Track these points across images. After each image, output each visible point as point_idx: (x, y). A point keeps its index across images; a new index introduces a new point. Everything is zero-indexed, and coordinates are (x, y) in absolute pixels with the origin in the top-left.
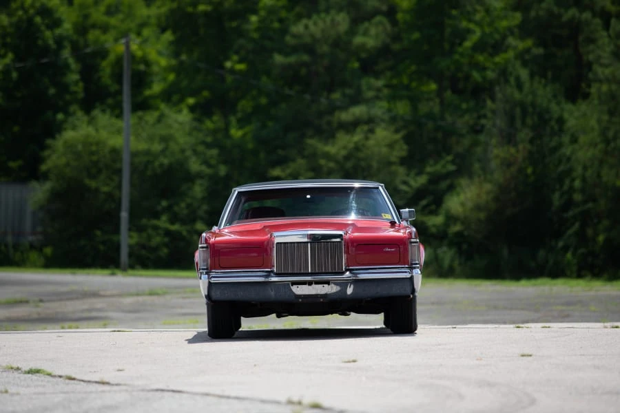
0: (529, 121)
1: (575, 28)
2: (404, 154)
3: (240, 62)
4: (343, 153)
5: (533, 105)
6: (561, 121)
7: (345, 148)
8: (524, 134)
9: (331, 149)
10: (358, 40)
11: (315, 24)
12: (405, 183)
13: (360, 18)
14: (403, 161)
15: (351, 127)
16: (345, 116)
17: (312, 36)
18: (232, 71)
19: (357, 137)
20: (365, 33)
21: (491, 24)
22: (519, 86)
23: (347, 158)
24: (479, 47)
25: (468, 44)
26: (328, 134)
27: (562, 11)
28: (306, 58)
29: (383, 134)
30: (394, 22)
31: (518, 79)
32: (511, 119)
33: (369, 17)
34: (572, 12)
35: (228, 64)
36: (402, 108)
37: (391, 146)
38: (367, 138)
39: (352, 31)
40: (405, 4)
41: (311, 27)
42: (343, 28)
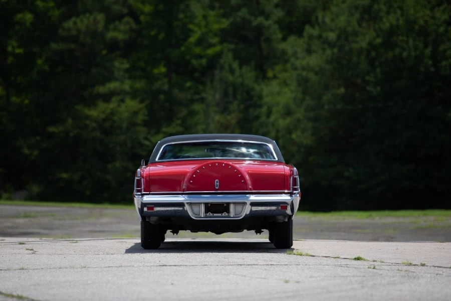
0: (239, 97)
2: (146, 118)
3: (19, 47)
4: (103, 116)
5: (242, 84)
6: (260, 97)
7: (104, 112)
8: (234, 106)
9: (93, 113)
10: (111, 35)
11: (82, 21)
12: (146, 139)
13: (112, 18)
14: (146, 124)
15: (107, 98)
16: (102, 89)
17: (79, 31)
18: (13, 54)
19: (112, 105)
20: (115, 29)
21: (207, 26)
22: (232, 71)
23: (104, 120)
24: (199, 42)
25: (192, 39)
26: (91, 102)
27: (253, 18)
28: (73, 46)
29: (132, 104)
30: (137, 21)
31: (230, 66)
32: (226, 94)
33: (120, 17)
34: (260, 19)
35: (10, 49)
36: (140, 85)
37: (135, 113)
38: (119, 106)
39: (106, 28)
40: (147, 9)
41: (79, 24)
42: (101, 26)
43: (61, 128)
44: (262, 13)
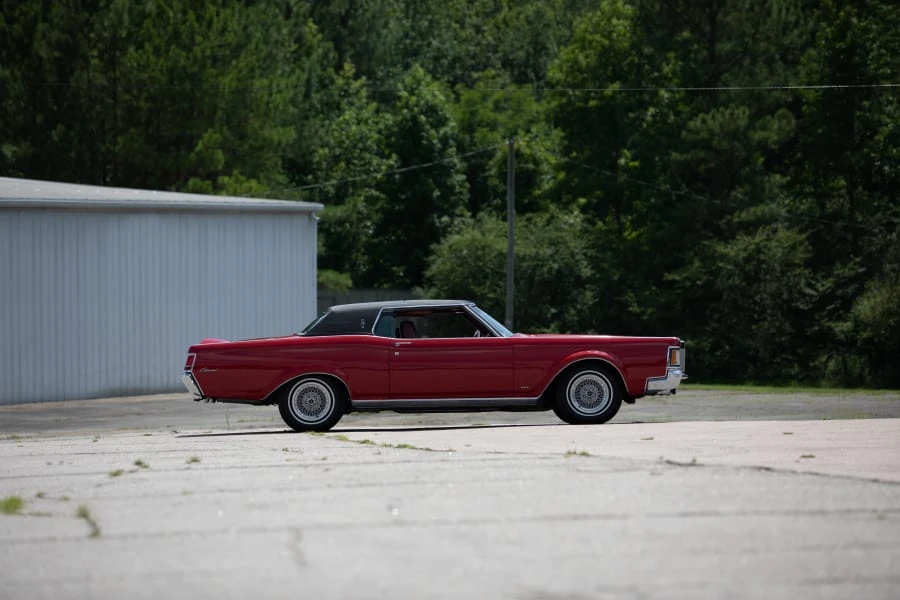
2: (809, 255)
3: (633, 159)
4: (743, 255)
7: (745, 249)
9: (730, 250)
10: (757, 136)
11: (713, 117)
12: (810, 286)
13: (762, 109)
14: (808, 264)
15: (750, 228)
16: (745, 216)
17: (711, 132)
18: (626, 169)
19: (758, 238)
20: (764, 128)
23: (747, 260)
25: (879, 137)
26: (728, 236)
28: (702, 154)
29: (786, 234)
30: (799, 116)
33: (771, 110)
35: (622, 161)
37: (793, 248)
38: (769, 240)
39: (750, 126)
41: (709, 122)
42: (743, 122)
43: (685, 275)
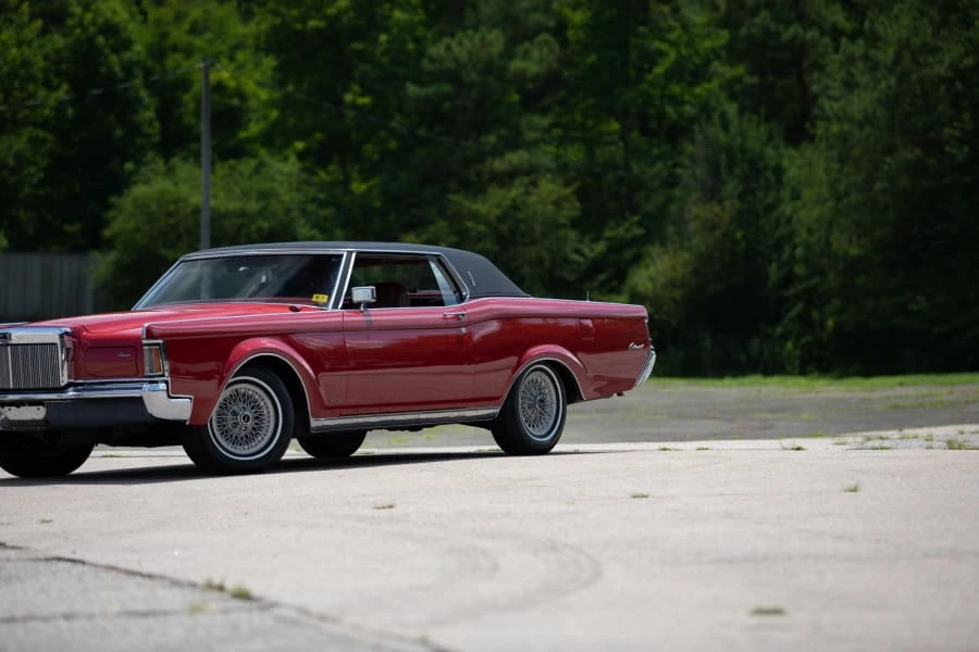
0: (737, 171)
1: (799, 50)
2: (576, 213)
3: (363, 94)
4: (497, 212)
5: (743, 149)
6: (779, 171)
7: (499, 205)
8: (731, 187)
9: (481, 207)
10: (516, 65)
11: (460, 44)
12: (578, 251)
13: (519, 34)
14: (575, 224)
15: (506, 179)
16: (499, 165)
17: (456, 59)
18: (353, 106)
19: (515, 192)
20: (526, 56)
21: (689, 44)
22: (725, 125)
23: (502, 219)
24: (675, 73)
25: (659, 69)
26: (477, 189)
27: (781, 27)
28: (447, 88)
29: (549, 188)
30: (564, 43)
31: (723, 116)
32: (715, 169)
33: (530, 35)
34: (795, 29)
35: (348, 97)
36: (574, 154)
37: (557, 204)
38: (527, 193)
39: (508, 54)
40: (578, 17)
41: (455, 48)
42: (497, 50)
43: (426, 236)
44: (801, 18)
